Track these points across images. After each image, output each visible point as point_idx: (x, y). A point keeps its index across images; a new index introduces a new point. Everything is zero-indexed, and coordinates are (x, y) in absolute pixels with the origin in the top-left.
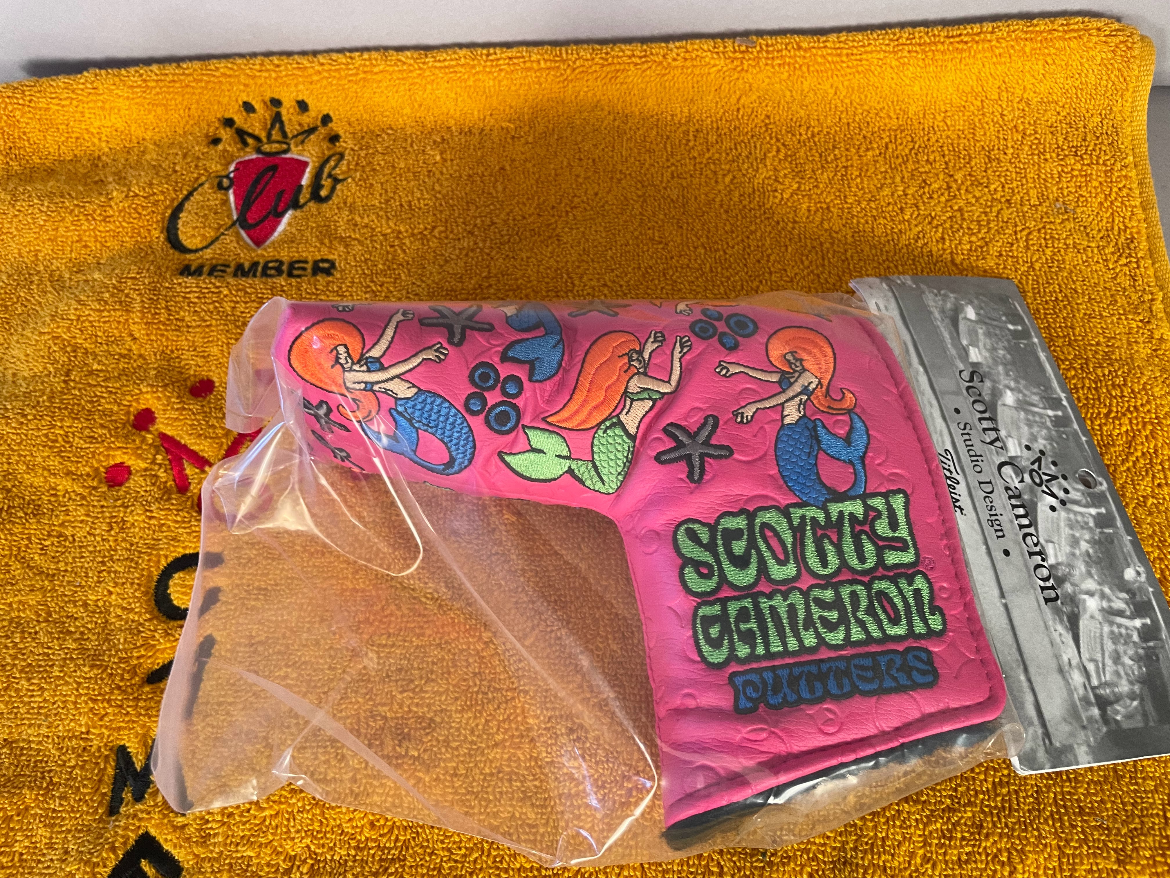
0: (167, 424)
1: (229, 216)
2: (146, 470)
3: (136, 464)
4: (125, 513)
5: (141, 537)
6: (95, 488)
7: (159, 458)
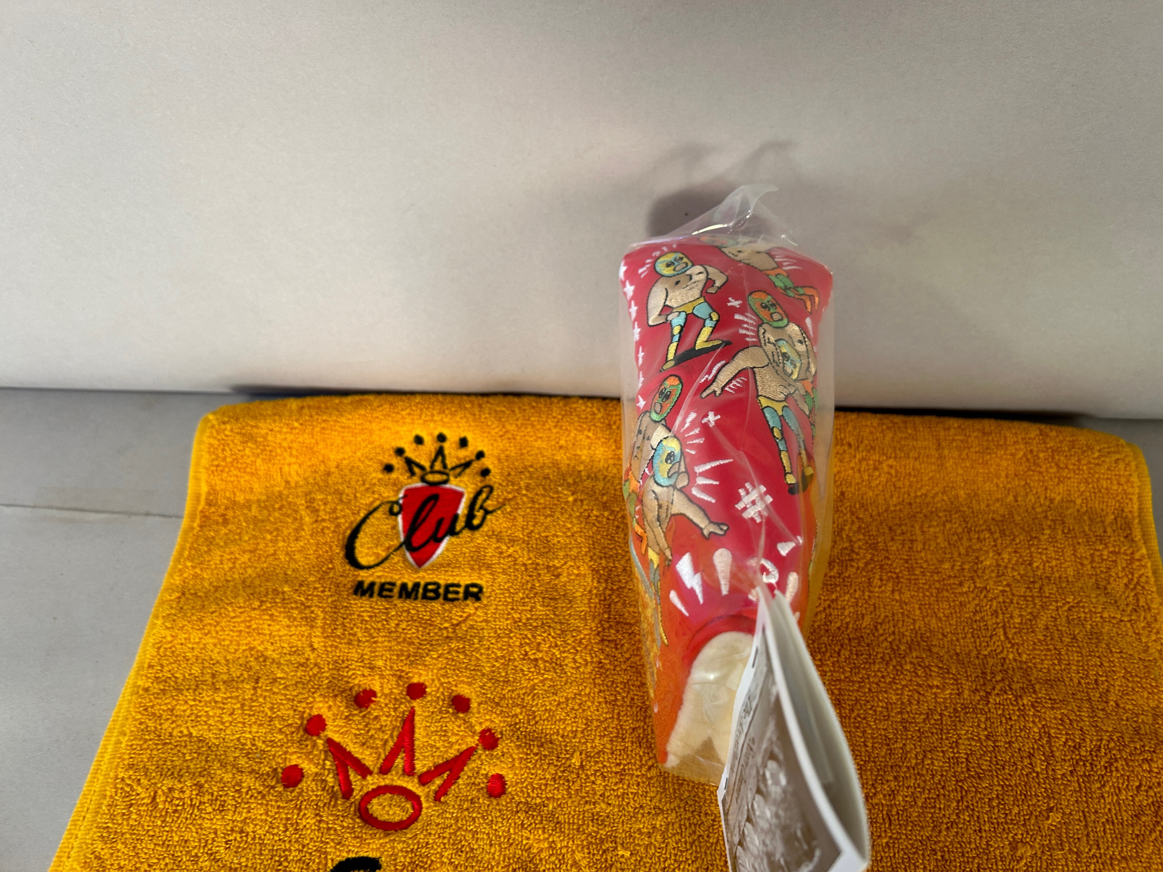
0: (335, 732)
1: (398, 538)
2: (317, 774)
3: (308, 767)
4: (298, 814)
5: (312, 839)
6: (273, 787)
7: (328, 763)
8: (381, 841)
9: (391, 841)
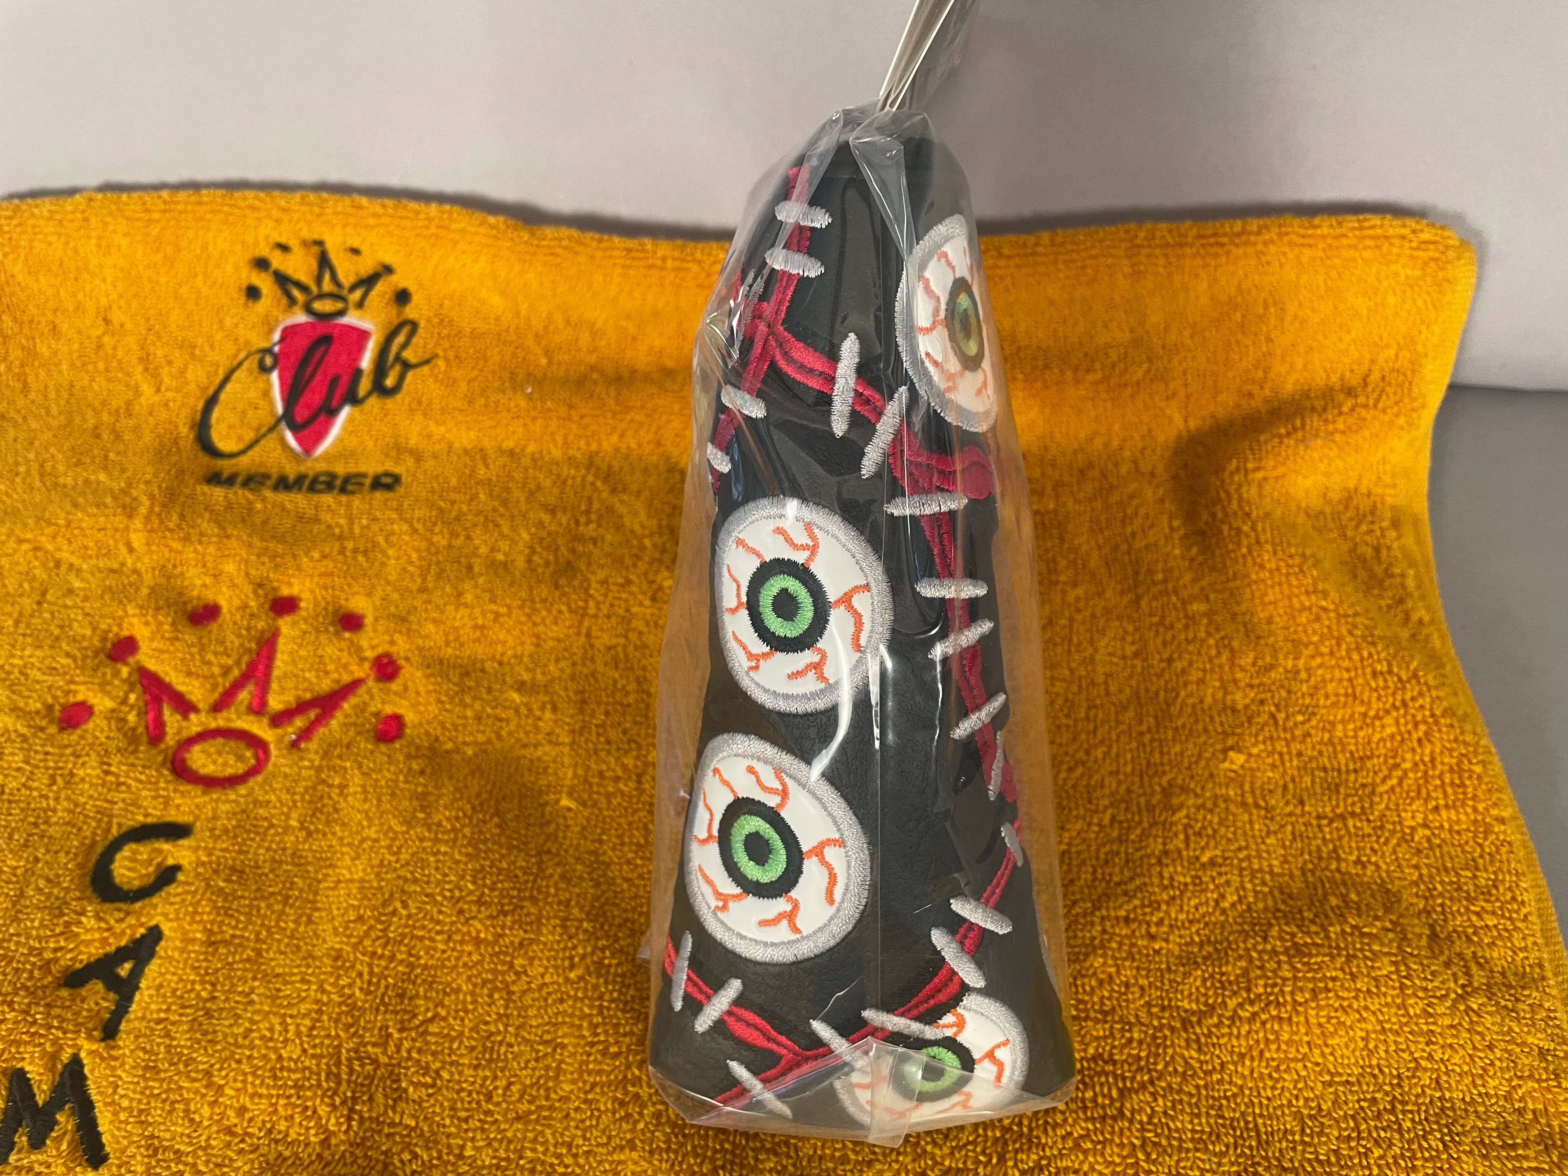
0: (151, 657)
1: (273, 409)
2: (113, 711)
3: (101, 703)
4: (75, 764)
5: (91, 797)
6: (42, 729)
7: (132, 697)
8: (197, 801)
9: (212, 799)
